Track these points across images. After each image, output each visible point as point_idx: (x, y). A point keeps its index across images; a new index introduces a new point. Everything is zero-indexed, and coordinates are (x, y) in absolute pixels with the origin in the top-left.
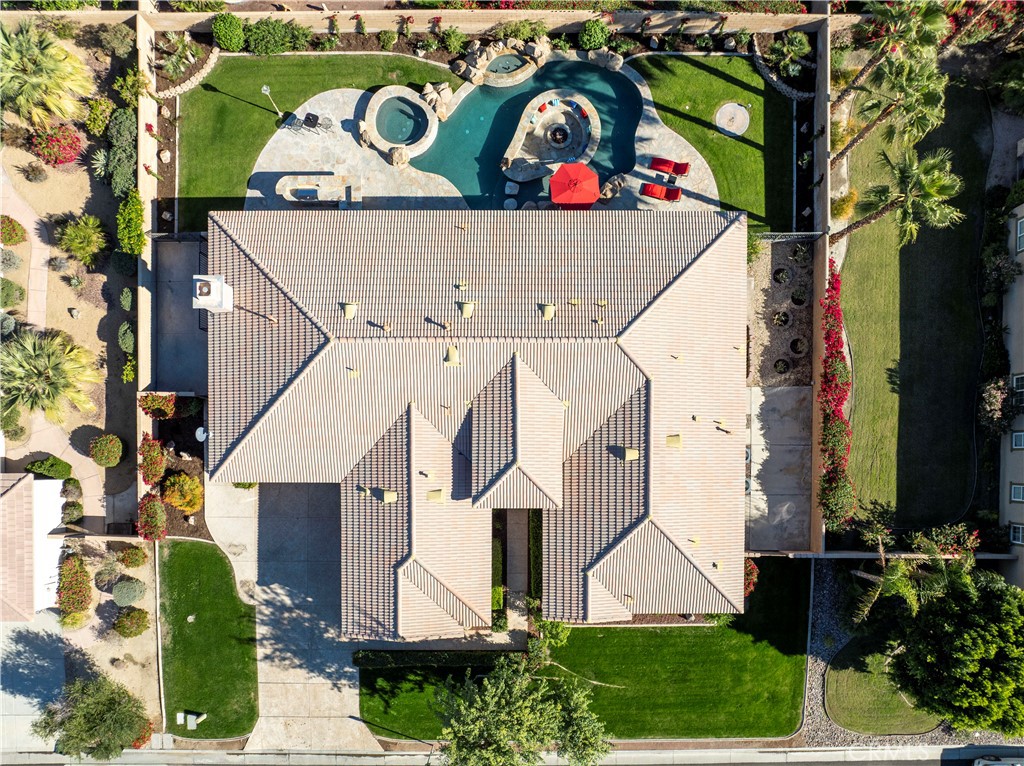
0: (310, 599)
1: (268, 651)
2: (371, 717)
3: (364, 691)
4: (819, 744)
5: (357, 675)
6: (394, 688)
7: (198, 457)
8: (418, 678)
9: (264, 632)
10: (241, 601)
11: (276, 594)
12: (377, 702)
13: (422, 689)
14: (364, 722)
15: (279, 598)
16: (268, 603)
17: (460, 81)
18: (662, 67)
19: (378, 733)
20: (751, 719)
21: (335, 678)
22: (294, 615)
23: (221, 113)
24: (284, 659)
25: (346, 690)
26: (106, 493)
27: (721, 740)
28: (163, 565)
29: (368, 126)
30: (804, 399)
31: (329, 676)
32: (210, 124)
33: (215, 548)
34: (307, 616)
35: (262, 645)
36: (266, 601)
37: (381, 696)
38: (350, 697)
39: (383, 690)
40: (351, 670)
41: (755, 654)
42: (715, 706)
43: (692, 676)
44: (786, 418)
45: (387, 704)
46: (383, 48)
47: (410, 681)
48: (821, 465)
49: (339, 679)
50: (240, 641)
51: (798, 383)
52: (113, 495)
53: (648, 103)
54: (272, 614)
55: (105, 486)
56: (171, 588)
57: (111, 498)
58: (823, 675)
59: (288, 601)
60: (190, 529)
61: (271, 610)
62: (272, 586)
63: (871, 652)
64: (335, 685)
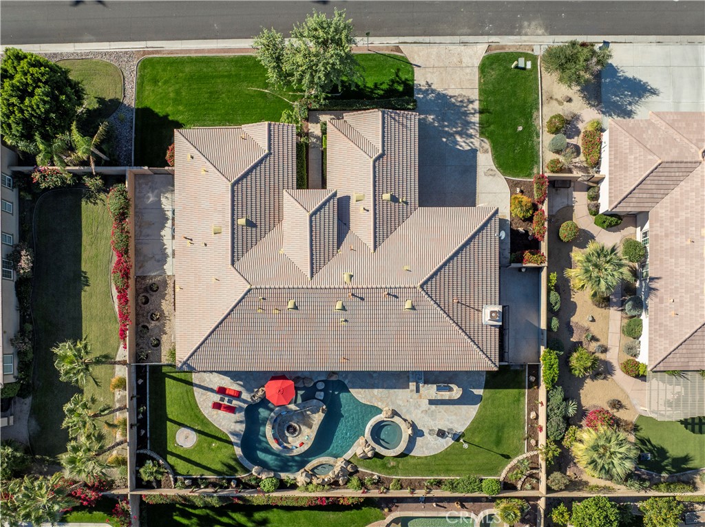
0: (444, 140)
1: (471, 106)
2: (407, 68)
3: (411, 83)
4: (126, 53)
5: (415, 93)
6: (392, 86)
7: (514, 230)
8: (377, 91)
9: (473, 118)
10: (488, 139)
11: (466, 143)
12: (404, 76)
13: (376, 85)
14: (411, 64)
15: (464, 139)
16: (471, 136)
17: (352, 460)
18: (229, 466)
19: (403, 57)
20: (169, 68)
21: (429, 90)
22: (454, 129)
23: (498, 442)
24: (461, 101)
25: (423, 83)
26: (573, 207)
27: (188, 55)
28: (537, 163)
29: (407, 432)
30: (140, 268)
31: (433, 91)
32: (506, 435)
33: (504, 174)
34: (447, 129)
35: (475, 110)
36: (472, 138)
37: (401, 79)
38: (420, 79)
39: (399, 84)
40: (419, 96)
41: (167, 109)
42: (192, 77)
43: (206, 96)
44: (151, 256)
45: (397, 75)
46: (399, 480)
47: (382, 90)
48: (129, 223)
49: (427, 90)
50: (488, 112)
51: (144, 278)
52: (568, 206)
53: (237, 445)
54: (468, 130)
55: (573, 211)
56: (532, 148)
57: (570, 204)
58: (125, 96)
59: (458, 138)
60: (519, 185)
61: (469, 132)
62: (470, 148)
63: (95, 110)
64: (430, 86)
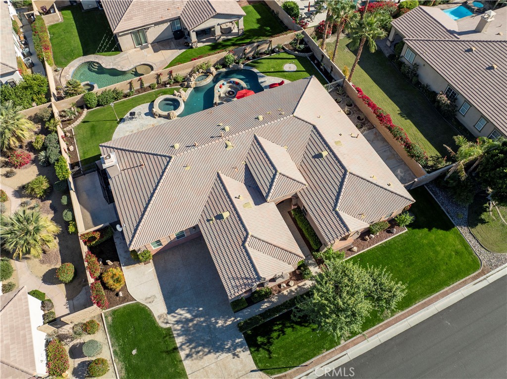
0: (201, 309)
1: (187, 352)
2: (263, 365)
3: (253, 349)
5: (245, 342)
6: (269, 339)
7: (116, 261)
8: (280, 326)
9: (181, 340)
10: (162, 328)
11: (180, 314)
12: (263, 353)
13: (284, 333)
14: (261, 370)
15: (183, 317)
16: (178, 322)
17: (186, 89)
18: (258, 63)
19: (272, 374)
21: (232, 350)
22: (195, 322)
23: (93, 128)
24: (198, 352)
25: (242, 355)
26: (67, 300)
28: (110, 326)
30: (376, 133)
31: (229, 350)
32: (89, 132)
33: (138, 304)
34: (202, 319)
35: (183, 350)
36: (176, 321)
37: (264, 348)
38: (246, 357)
39: (263, 344)
40: (240, 340)
41: (434, 236)
44: (374, 142)
45: (270, 352)
46: (153, 89)
47: (275, 330)
49: (235, 349)
50: (168, 352)
51: (369, 129)
52: (72, 299)
53: (258, 73)
54: (182, 327)
55: (67, 296)
56: (117, 339)
58: (470, 233)
59: (189, 316)
60: (121, 300)
61: (181, 325)
62: (176, 311)
64: (234, 355)
